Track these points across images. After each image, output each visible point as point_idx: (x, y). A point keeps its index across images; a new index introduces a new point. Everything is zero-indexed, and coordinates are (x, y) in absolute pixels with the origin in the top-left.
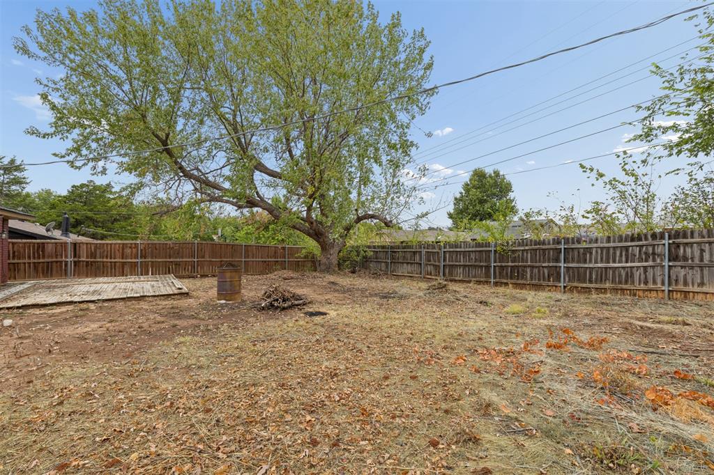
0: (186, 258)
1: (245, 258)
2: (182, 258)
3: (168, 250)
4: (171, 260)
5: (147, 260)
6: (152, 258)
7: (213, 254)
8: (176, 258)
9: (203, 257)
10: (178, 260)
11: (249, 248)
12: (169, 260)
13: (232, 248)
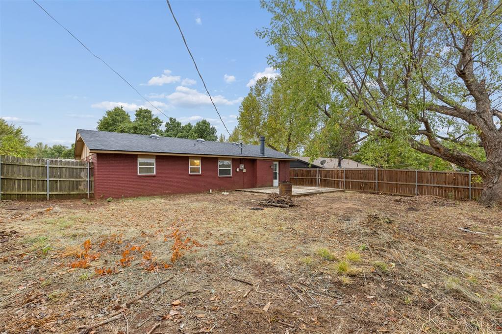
0: (371, 180)
1: (418, 182)
2: (369, 180)
3: (360, 175)
4: (362, 181)
5: (349, 180)
6: (351, 179)
7: (390, 179)
8: (365, 180)
9: (383, 180)
10: (366, 181)
11: (423, 174)
12: (360, 181)
13: (406, 174)
